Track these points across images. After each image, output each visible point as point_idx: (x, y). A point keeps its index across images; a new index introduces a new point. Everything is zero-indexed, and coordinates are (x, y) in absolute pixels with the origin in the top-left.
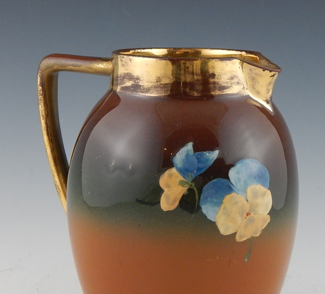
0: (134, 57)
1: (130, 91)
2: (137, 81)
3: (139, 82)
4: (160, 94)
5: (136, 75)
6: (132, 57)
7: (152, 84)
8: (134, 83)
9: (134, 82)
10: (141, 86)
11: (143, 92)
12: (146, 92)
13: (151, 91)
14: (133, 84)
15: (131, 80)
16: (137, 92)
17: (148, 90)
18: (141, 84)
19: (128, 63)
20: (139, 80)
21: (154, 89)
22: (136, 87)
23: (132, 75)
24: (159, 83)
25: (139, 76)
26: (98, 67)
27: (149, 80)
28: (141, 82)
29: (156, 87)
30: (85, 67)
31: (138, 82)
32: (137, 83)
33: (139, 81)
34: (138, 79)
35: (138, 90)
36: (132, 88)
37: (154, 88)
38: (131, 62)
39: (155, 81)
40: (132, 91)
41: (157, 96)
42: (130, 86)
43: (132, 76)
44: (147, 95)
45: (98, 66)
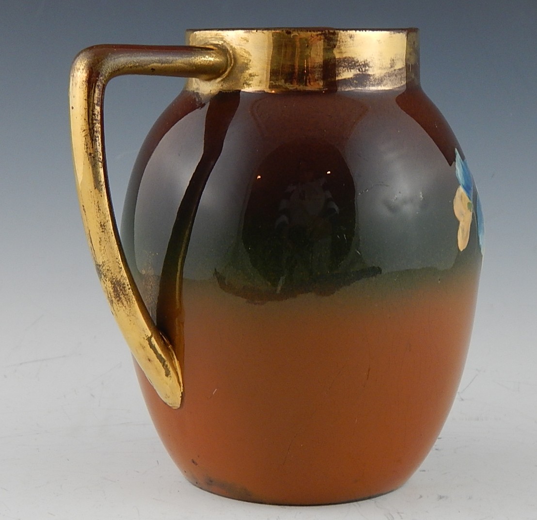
0: (358, 31)
1: (352, 85)
2: (363, 69)
3: (367, 70)
4: (395, 84)
5: (362, 60)
6: (354, 31)
7: (386, 71)
8: (358, 72)
9: (359, 70)
10: (371, 75)
11: (373, 85)
12: (378, 84)
13: (385, 82)
14: (357, 74)
15: (352, 69)
16: (366, 86)
17: (380, 81)
18: (370, 73)
19: (345, 42)
20: (368, 66)
21: (388, 78)
22: (363, 78)
23: (355, 59)
24: (393, 69)
25: (368, 60)
26: (205, 60)
27: (382, 66)
28: (370, 69)
29: (390, 75)
30: (181, 63)
31: (365, 70)
32: (365, 72)
33: (367, 68)
34: (366, 65)
35: (366, 82)
36: (355, 81)
37: (388, 76)
38: (353, 40)
39: (390, 66)
40: (356, 85)
41: (391, 88)
42: (351, 78)
43: (354, 61)
44: (380, 88)
45: (203, 59)
